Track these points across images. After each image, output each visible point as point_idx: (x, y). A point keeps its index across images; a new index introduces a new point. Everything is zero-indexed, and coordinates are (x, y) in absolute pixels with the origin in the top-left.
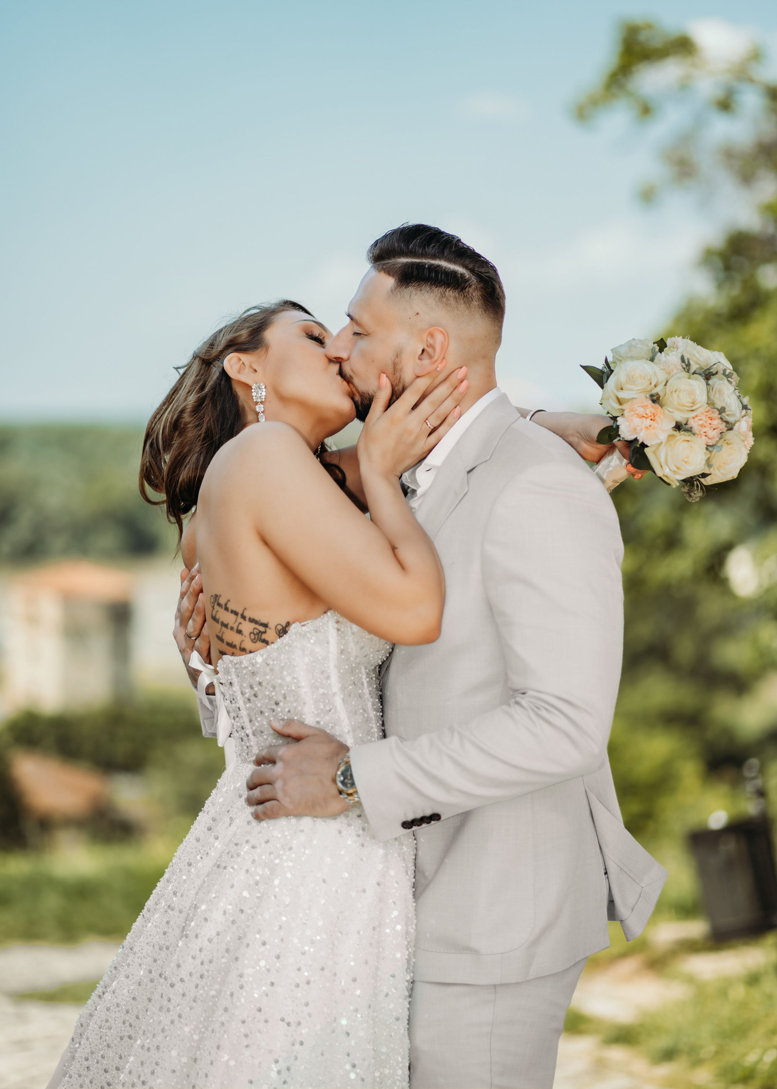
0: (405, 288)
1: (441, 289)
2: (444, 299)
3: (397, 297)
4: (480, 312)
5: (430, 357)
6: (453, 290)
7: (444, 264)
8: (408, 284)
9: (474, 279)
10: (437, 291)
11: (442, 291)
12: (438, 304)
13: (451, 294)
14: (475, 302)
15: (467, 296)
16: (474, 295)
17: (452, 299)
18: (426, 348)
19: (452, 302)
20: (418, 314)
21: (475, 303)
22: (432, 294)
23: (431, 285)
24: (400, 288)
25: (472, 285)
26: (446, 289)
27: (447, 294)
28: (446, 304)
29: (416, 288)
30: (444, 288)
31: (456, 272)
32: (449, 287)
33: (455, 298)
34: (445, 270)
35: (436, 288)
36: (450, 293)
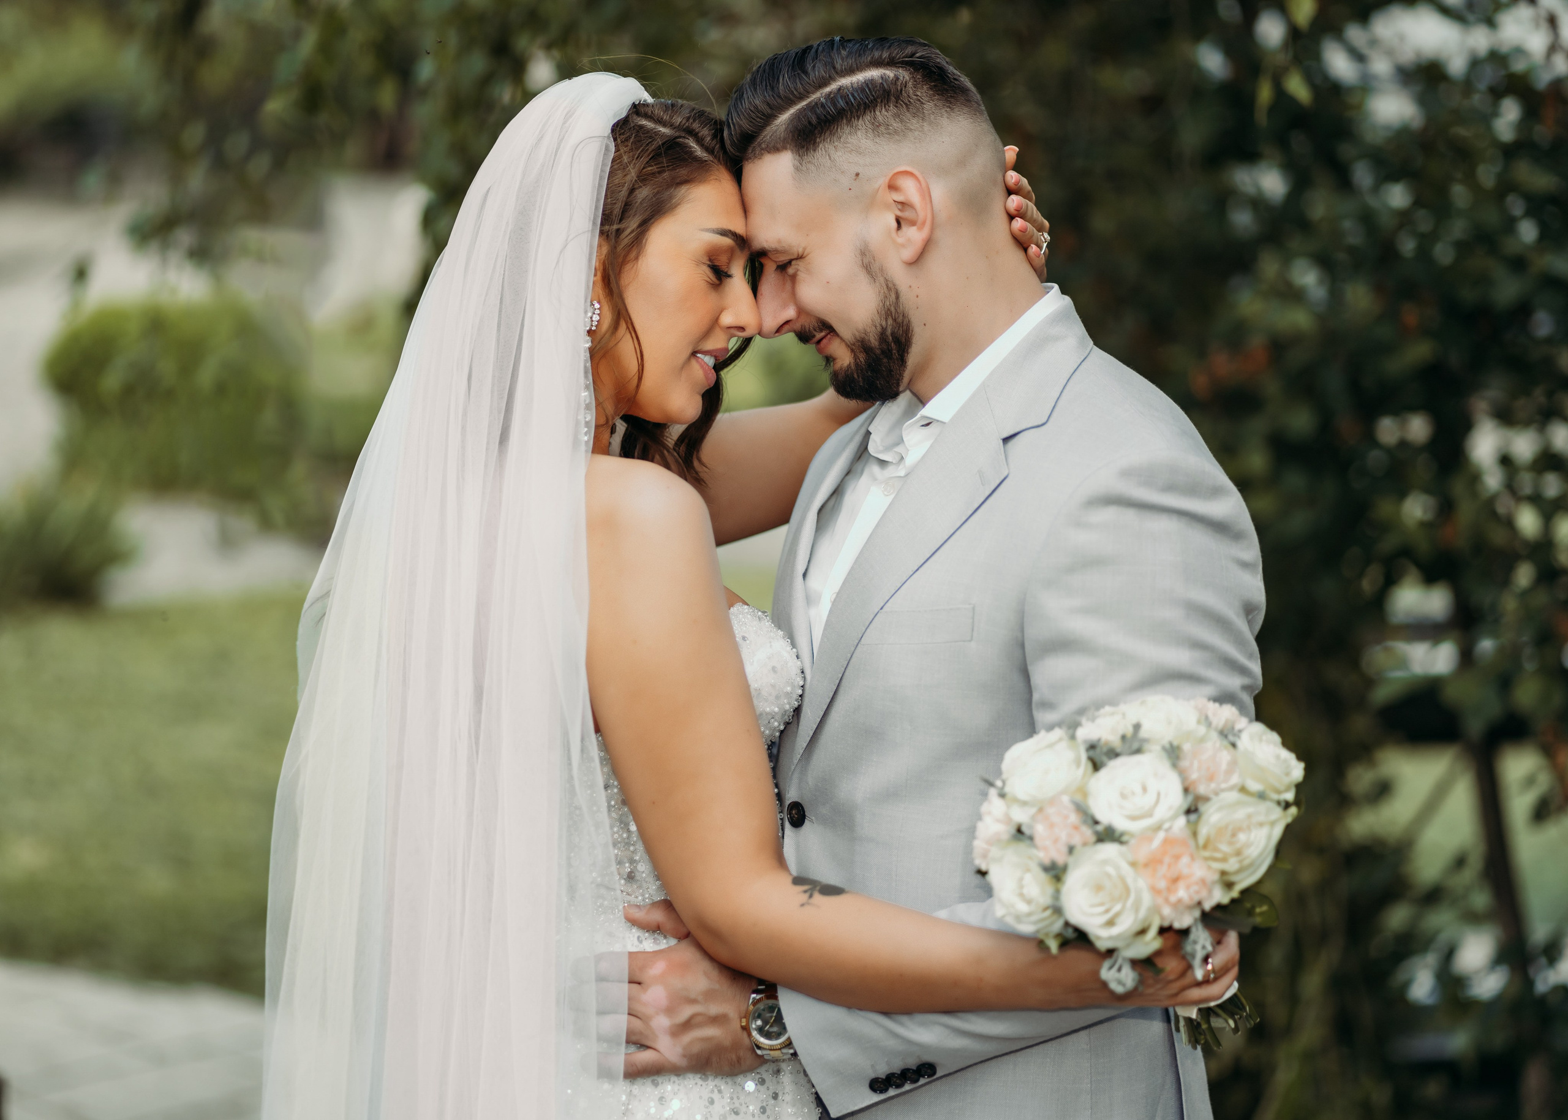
0: (815, 150)
1: (868, 117)
2: (882, 129)
3: (812, 172)
4: (946, 115)
5: (913, 223)
6: (885, 107)
7: (846, 81)
8: (815, 143)
9: (904, 74)
10: (864, 123)
11: (869, 118)
12: (877, 141)
13: (886, 113)
14: (929, 104)
15: (910, 101)
16: (919, 94)
17: (892, 122)
18: (899, 213)
19: (896, 125)
20: (857, 175)
21: (929, 106)
22: (859, 133)
23: (849, 121)
24: (807, 154)
25: (906, 82)
26: (874, 111)
27: (880, 118)
28: (889, 134)
29: (830, 141)
30: (871, 112)
31: (872, 80)
32: (877, 106)
33: (896, 116)
34: (852, 87)
35: (858, 119)
36: (882, 114)
